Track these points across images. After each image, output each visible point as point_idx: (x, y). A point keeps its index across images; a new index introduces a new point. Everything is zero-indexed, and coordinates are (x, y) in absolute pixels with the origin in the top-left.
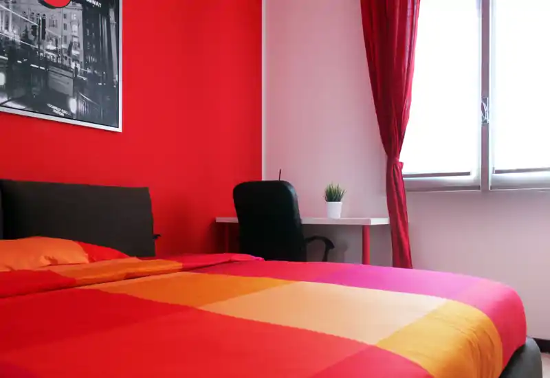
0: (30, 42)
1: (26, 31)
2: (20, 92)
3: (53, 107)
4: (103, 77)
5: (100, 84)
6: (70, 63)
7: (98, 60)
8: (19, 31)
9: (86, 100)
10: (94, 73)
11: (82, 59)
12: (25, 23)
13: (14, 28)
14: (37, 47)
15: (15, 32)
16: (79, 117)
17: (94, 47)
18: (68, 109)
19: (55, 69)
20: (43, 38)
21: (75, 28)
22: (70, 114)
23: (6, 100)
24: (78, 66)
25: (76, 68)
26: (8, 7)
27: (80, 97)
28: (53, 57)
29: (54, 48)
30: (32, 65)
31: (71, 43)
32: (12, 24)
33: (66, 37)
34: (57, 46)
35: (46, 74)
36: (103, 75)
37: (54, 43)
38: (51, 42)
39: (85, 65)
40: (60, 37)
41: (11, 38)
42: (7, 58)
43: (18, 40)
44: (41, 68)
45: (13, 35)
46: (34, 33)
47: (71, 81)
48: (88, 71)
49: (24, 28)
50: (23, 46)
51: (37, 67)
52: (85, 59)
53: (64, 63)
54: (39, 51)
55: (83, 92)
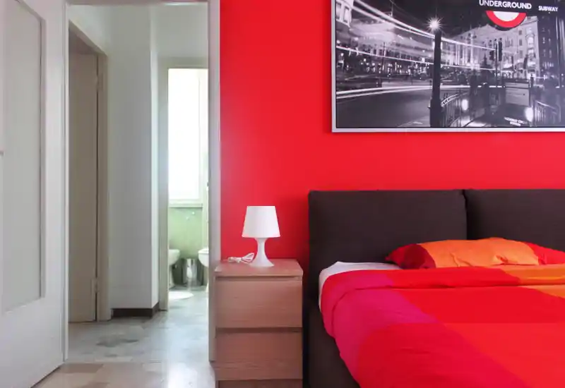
0: (489, 67)
1: (485, 59)
2: (481, 112)
3: (510, 119)
4: (561, 79)
5: (558, 87)
6: (525, 75)
7: (556, 64)
8: (480, 59)
9: (543, 106)
10: (551, 78)
11: (537, 68)
12: (484, 52)
13: (474, 58)
14: (494, 69)
15: (476, 62)
16: (536, 123)
17: (550, 52)
18: (524, 119)
19: (513, 84)
20: (500, 60)
21: (531, 40)
22: (526, 123)
23: (469, 121)
24: (534, 76)
25: (532, 78)
26: (469, 43)
27: (537, 105)
28: (510, 74)
29: (511, 65)
30: (491, 87)
31: (527, 55)
32: (473, 55)
33: (521, 52)
34: (512, 62)
35: (503, 91)
36: (561, 77)
37: (510, 60)
38: (507, 61)
39: (541, 72)
40: (516, 53)
41: (472, 68)
42: (469, 87)
43: (478, 68)
44: (499, 87)
45: (474, 65)
46: (492, 58)
47: (527, 92)
48: (545, 77)
49: (483, 56)
50: (483, 72)
51: (495, 87)
52: (542, 67)
53: (520, 77)
54: (497, 72)
55: (539, 99)
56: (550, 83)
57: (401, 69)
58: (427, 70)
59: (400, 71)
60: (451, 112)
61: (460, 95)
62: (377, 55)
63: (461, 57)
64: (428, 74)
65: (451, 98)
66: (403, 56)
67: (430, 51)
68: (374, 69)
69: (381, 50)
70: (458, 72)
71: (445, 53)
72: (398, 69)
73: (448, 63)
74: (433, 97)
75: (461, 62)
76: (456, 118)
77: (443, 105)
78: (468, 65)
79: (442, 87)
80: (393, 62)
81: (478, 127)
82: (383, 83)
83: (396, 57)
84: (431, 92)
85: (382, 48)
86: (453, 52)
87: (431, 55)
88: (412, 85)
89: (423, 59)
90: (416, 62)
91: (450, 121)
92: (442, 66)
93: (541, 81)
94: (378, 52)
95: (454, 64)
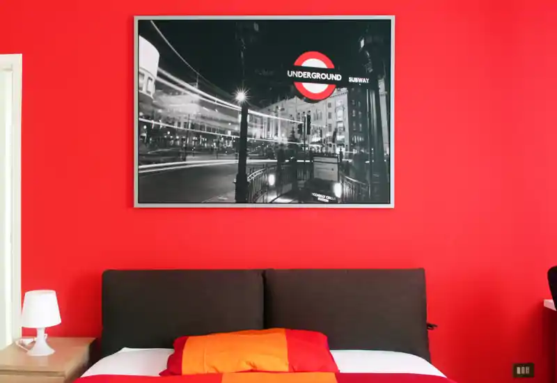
0: (296, 140)
1: (293, 132)
2: (288, 187)
3: (319, 195)
4: (371, 154)
6: (334, 149)
7: (366, 138)
8: (287, 134)
9: (351, 182)
10: (361, 152)
11: (347, 142)
12: (292, 125)
13: (282, 132)
14: (303, 143)
15: (283, 135)
16: (345, 200)
17: (361, 125)
18: (332, 194)
19: (323, 159)
20: (309, 133)
21: (340, 113)
22: (335, 199)
23: (276, 197)
25: (341, 153)
26: (277, 116)
27: (345, 180)
28: (318, 148)
29: (319, 139)
30: (298, 161)
31: (336, 129)
32: (281, 129)
33: (330, 125)
34: (321, 136)
35: (311, 165)
36: (371, 151)
37: (319, 134)
38: (316, 135)
39: (351, 146)
40: (324, 127)
42: (276, 161)
43: (286, 142)
44: (306, 161)
45: (282, 138)
46: (300, 132)
47: (336, 167)
48: (354, 152)
49: (291, 129)
50: (290, 146)
51: (303, 161)
52: (351, 141)
53: (329, 151)
54: (305, 146)
55: (348, 175)
56: (360, 158)
57: (207, 142)
58: (233, 143)
59: (206, 145)
60: (258, 187)
61: (267, 169)
62: (182, 128)
63: (268, 130)
64: (233, 147)
65: (258, 173)
66: (209, 129)
67: (237, 124)
68: (178, 143)
69: (185, 123)
70: (265, 146)
71: (252, 126)
72: (204, 142)
73: (255, 137)
74: (239, 169)
75: (268, 136)
76: (262, 193)
77: (249, 180)
78: (275, 138)
79: (248, 161)
80: (198, 135)
81: (284, 202)
82: (188, 157)
83: (201, 129)
84: (237, 167)
85: (186, 121)
86: (260, 125)
87: (237, 128)
88: (217, 159)
89: (229, 132)
90: (222, 135)
91: (256, 195)
92: (248, 139)
93: (350, 156)
94: (182, 124)
95: (261, 138)
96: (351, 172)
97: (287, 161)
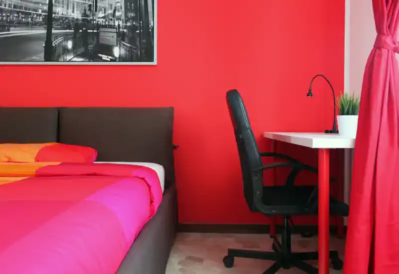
0: (88, 16)
1: (85, 10)
2: (81, 50)
3: (103, 56)
4: (140, 25)
5: (138, 31)
6: (114, 23)
7: (136, 14)
8: (80, 11)
9: (126, 46)
10: (133, 24)
11: (123, 17)
12: (84, 5)
13: (77, 10)
14: (92, 18)
15: (78, 12)
16: (121, 59)
17: (133, 5)
18: (113, 56)
20: (96, 11)
23: (73, 57)
24: (121, 23)
25: (119, 25)
27: (122, 45)
28: (103, 21)
29: (103, 15)
30: (89, 31)
31: (115, 8)
32: (77, 8)
33: (111, 5)
34: (105, 13)
35: (97, 34)
36: (140, 23)
37: (103, 11)
38: (101, 12)
39: (126, 20)
40: (107, 6)
41: (76, 17)
42: (73, 31)
43: (80, 17)
44: (94, 31)
45: (77, 15)
46: (90, 10)
47: (115, 34)
48: (129, 24)
49: (84, 8)
50: (83, 20)
51: (92, 31)
52: (126, 16)
53: (110, 24)
54: (93, 20)
55: (124, 41)
56: (132, 29)
57: (24, 18)
58: (43, 19)
59: (23, 20)
60: (60, 50)
61: (66, 37)
62: (7, 8)
63: (68, 9)
64: (43, 21)
65: (60, 39)
66: (26, 9)
67: (45, 4)
68: (5, 18)
69: (9, 4)
70: (66, 20)
71: (56, 6)
72: (22, 18)
73: (58, 14)
74: (47, 37)
75: (67, 13)
76: (63, 54)
77: (54, 45)
78: (72, 14)
79: (54, 31)
80: (18, 13)
81: (79, 61)
82: (11, 29)
83: (20, 9)
84: (45, 35)
85: (11, 3)
86: (62, 6)
87: (46, 8)
88: (32, 30)
89: (40, 11)
90: (35, 12)
91: (59, 56)
92: (53, 15)
93: (126, 27)
94: (7, 5)
95: (63, 14)
96: (126, 39)
97: (81, 31)
